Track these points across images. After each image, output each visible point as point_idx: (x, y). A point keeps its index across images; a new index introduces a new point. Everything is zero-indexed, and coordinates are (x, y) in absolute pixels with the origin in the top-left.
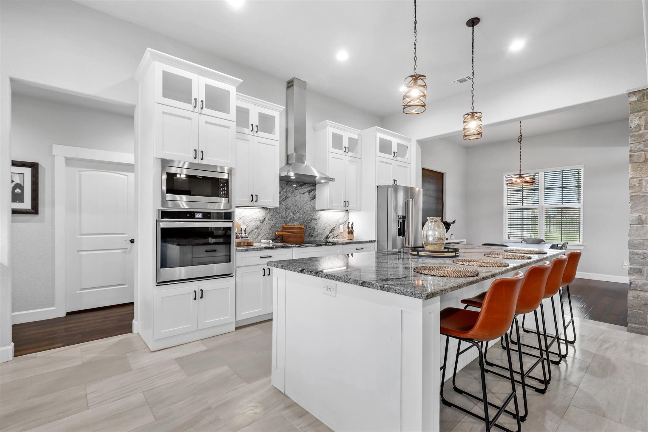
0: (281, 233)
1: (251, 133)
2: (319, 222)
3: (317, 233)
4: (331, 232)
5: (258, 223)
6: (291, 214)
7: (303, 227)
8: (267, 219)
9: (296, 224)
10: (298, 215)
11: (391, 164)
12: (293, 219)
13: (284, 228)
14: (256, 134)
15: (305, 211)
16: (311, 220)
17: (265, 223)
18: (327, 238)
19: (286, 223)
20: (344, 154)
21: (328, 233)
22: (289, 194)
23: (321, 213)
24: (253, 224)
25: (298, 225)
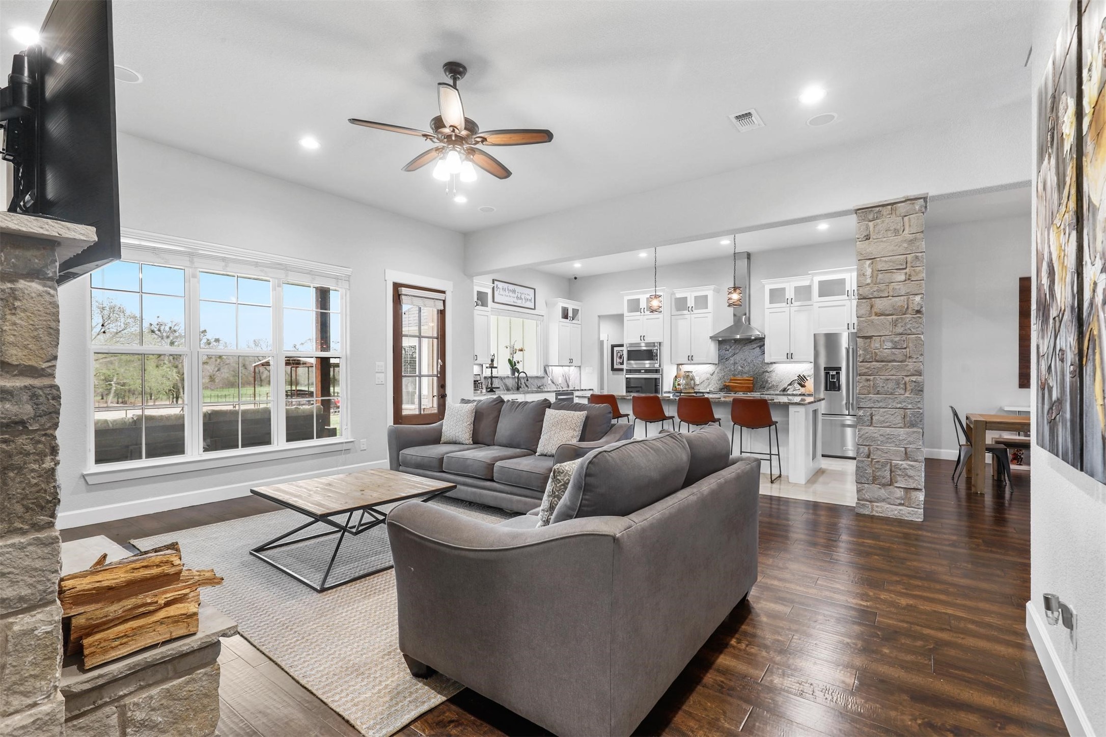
0: (727, 384)
1: (689, 313)
2: (774, 374)
3: (771, 385)
4: (790, 384)
5: (709, 376)
6: (740, 368)
7: (752, 379)
8: (716, 372)
9: (745, 377)
10: (747, 369)
11: (844, 305)
12: (742, 373)
13: (731, 380)
14: (692, 313)
15: (756, 364)
16: (764, 372)
17: (714, 375)
18: (784, 390)
19: (734, 375)
20: (788, 305)
21: (786, 385)
22: (738, 351)
23: (775, 366)
24: (704, 377)
25: (747, 377)
